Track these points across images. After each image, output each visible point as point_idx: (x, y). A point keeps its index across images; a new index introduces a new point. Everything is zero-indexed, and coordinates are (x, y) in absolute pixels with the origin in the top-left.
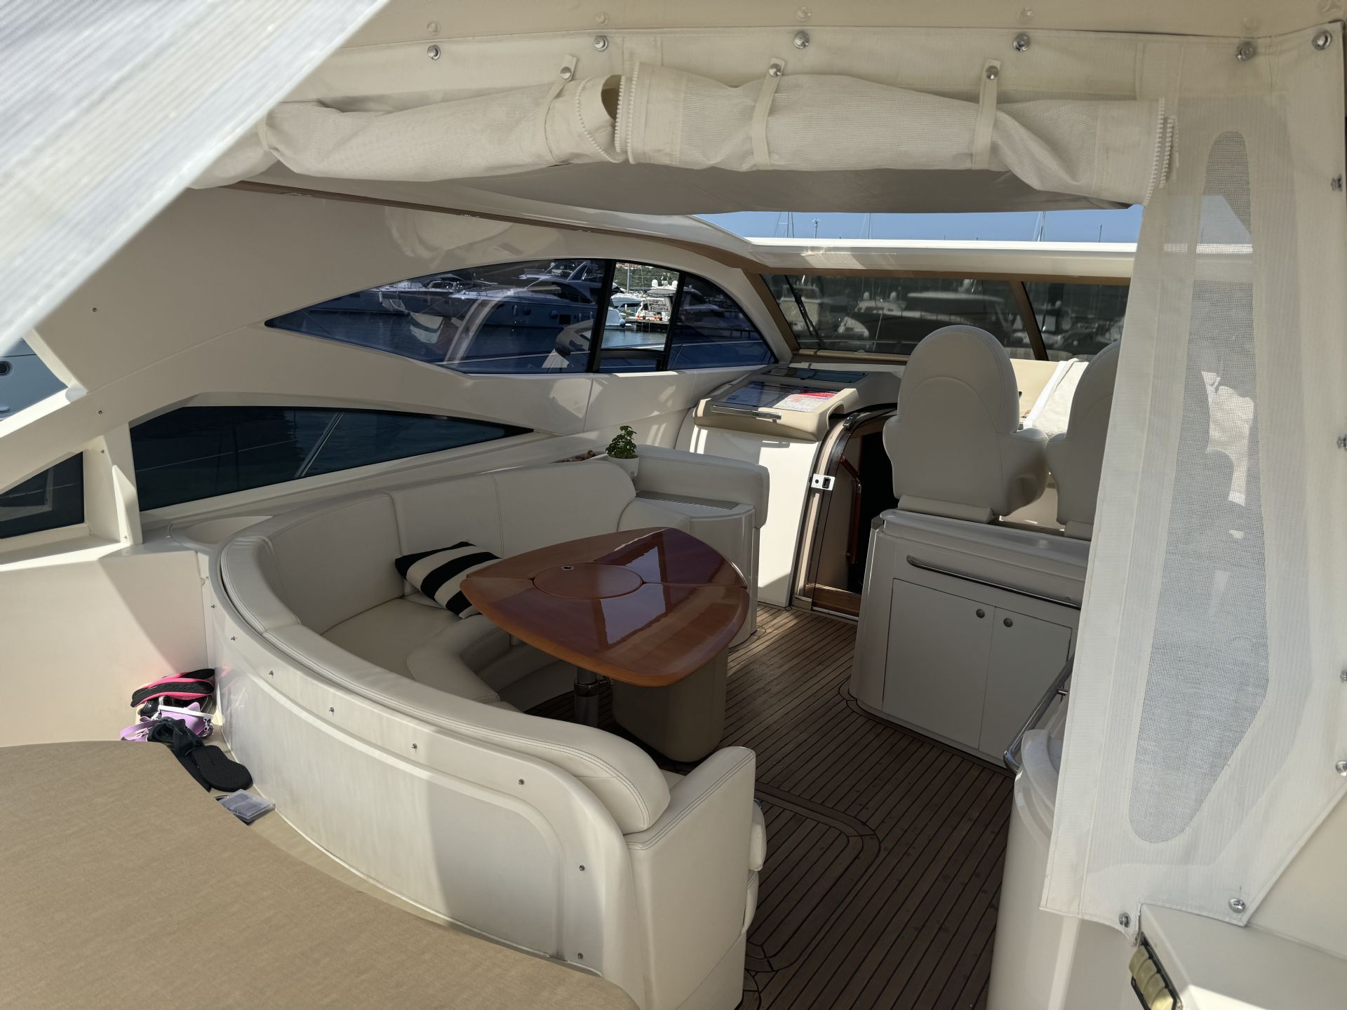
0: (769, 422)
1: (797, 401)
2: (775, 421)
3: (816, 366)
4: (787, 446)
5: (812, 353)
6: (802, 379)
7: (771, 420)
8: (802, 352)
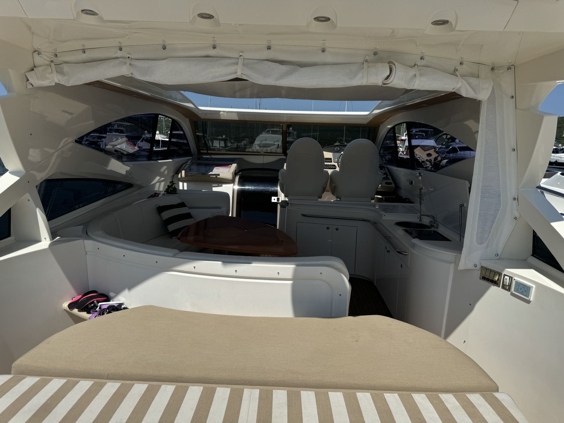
0: (214, 177)
1: (218, 169)
2: (216, 177)
3: (213, 156)
4: (222, 186)
5: (206, 152)
6: (213, 161)
7: (215, 176)
8: (202, 151)
